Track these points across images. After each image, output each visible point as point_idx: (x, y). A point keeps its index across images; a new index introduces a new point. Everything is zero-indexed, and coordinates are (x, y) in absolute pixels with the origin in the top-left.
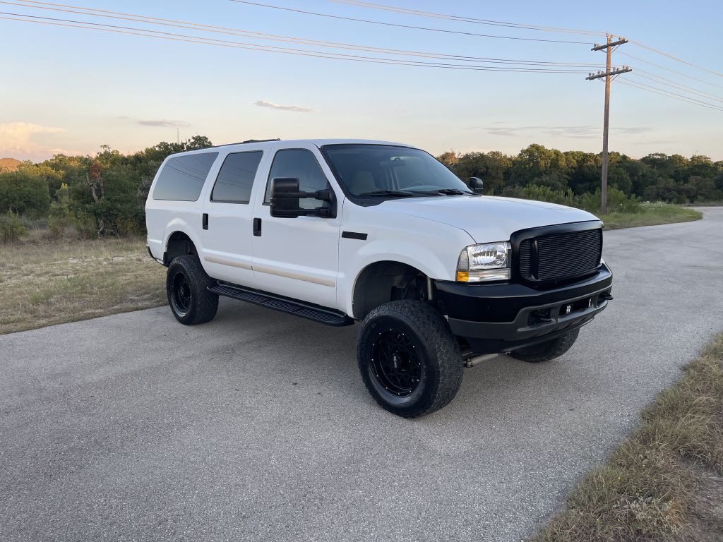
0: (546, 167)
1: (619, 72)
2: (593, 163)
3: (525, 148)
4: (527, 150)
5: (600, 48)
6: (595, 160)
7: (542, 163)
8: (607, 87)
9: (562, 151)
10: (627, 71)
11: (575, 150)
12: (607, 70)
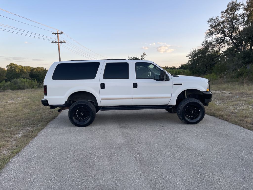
0: (19, 72)
1: (62, 42)
2: (36, 71)
3: (9, 64)
4: (10, 65)
5: (55, 34)
6: (36, 70)
7: (17, 70)
8: (59, 46)
9: (24, 66)
10: (65, 42)
11: (28, 66)
12: (58, 41)
